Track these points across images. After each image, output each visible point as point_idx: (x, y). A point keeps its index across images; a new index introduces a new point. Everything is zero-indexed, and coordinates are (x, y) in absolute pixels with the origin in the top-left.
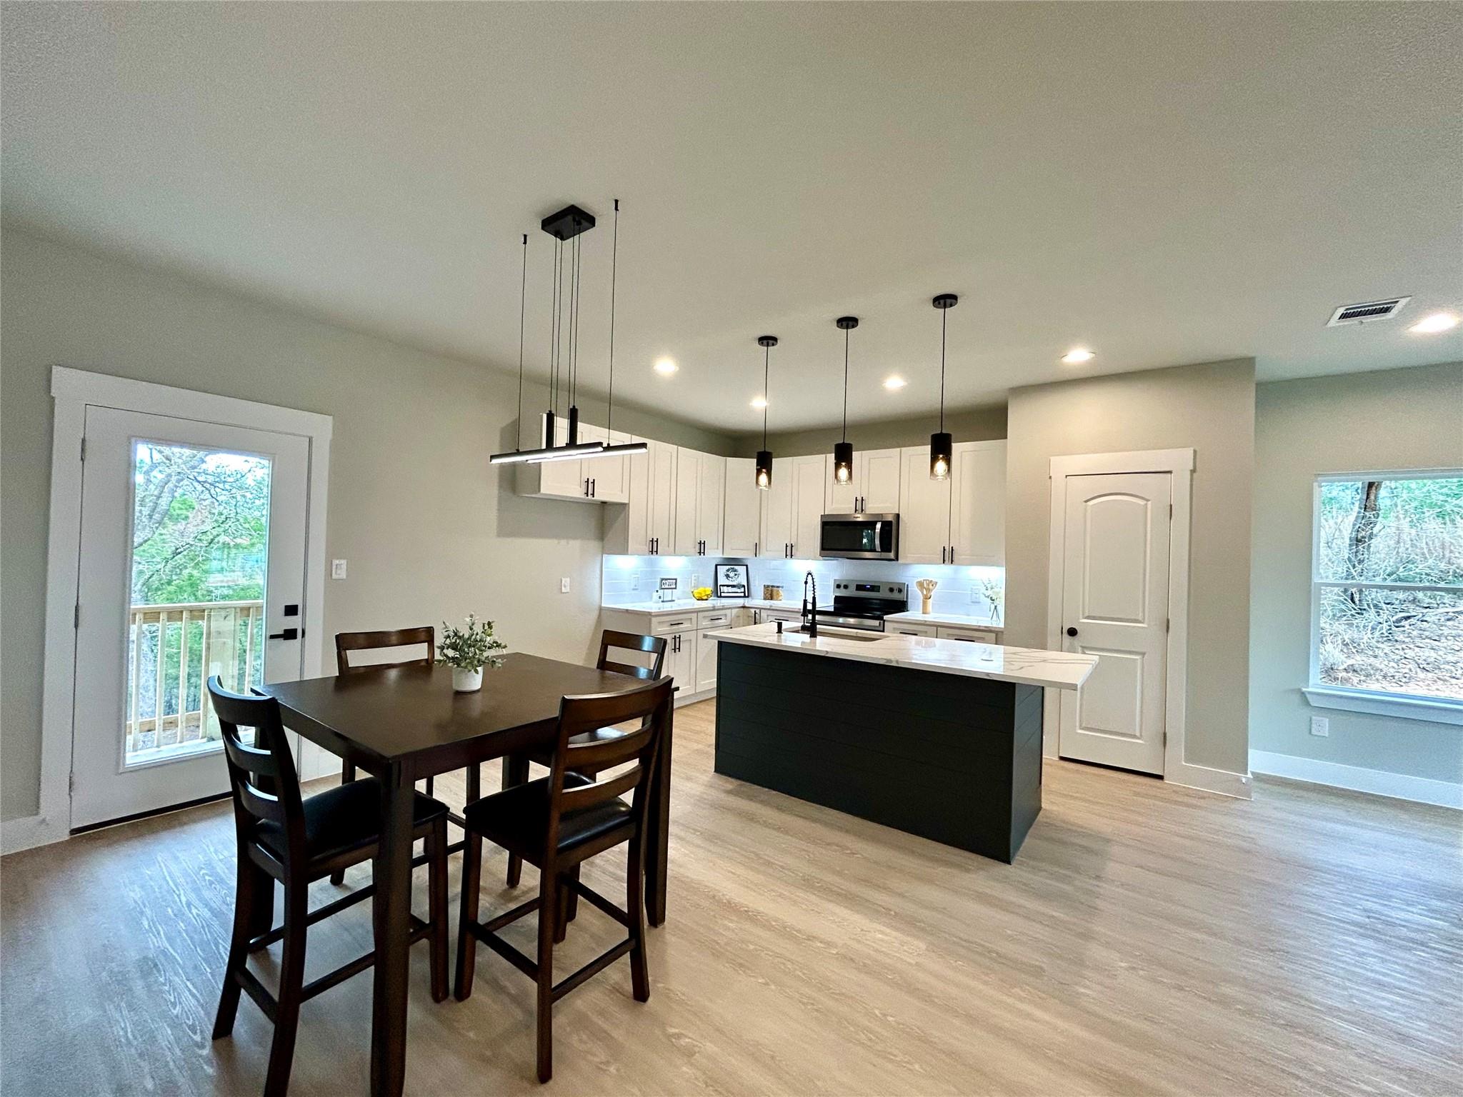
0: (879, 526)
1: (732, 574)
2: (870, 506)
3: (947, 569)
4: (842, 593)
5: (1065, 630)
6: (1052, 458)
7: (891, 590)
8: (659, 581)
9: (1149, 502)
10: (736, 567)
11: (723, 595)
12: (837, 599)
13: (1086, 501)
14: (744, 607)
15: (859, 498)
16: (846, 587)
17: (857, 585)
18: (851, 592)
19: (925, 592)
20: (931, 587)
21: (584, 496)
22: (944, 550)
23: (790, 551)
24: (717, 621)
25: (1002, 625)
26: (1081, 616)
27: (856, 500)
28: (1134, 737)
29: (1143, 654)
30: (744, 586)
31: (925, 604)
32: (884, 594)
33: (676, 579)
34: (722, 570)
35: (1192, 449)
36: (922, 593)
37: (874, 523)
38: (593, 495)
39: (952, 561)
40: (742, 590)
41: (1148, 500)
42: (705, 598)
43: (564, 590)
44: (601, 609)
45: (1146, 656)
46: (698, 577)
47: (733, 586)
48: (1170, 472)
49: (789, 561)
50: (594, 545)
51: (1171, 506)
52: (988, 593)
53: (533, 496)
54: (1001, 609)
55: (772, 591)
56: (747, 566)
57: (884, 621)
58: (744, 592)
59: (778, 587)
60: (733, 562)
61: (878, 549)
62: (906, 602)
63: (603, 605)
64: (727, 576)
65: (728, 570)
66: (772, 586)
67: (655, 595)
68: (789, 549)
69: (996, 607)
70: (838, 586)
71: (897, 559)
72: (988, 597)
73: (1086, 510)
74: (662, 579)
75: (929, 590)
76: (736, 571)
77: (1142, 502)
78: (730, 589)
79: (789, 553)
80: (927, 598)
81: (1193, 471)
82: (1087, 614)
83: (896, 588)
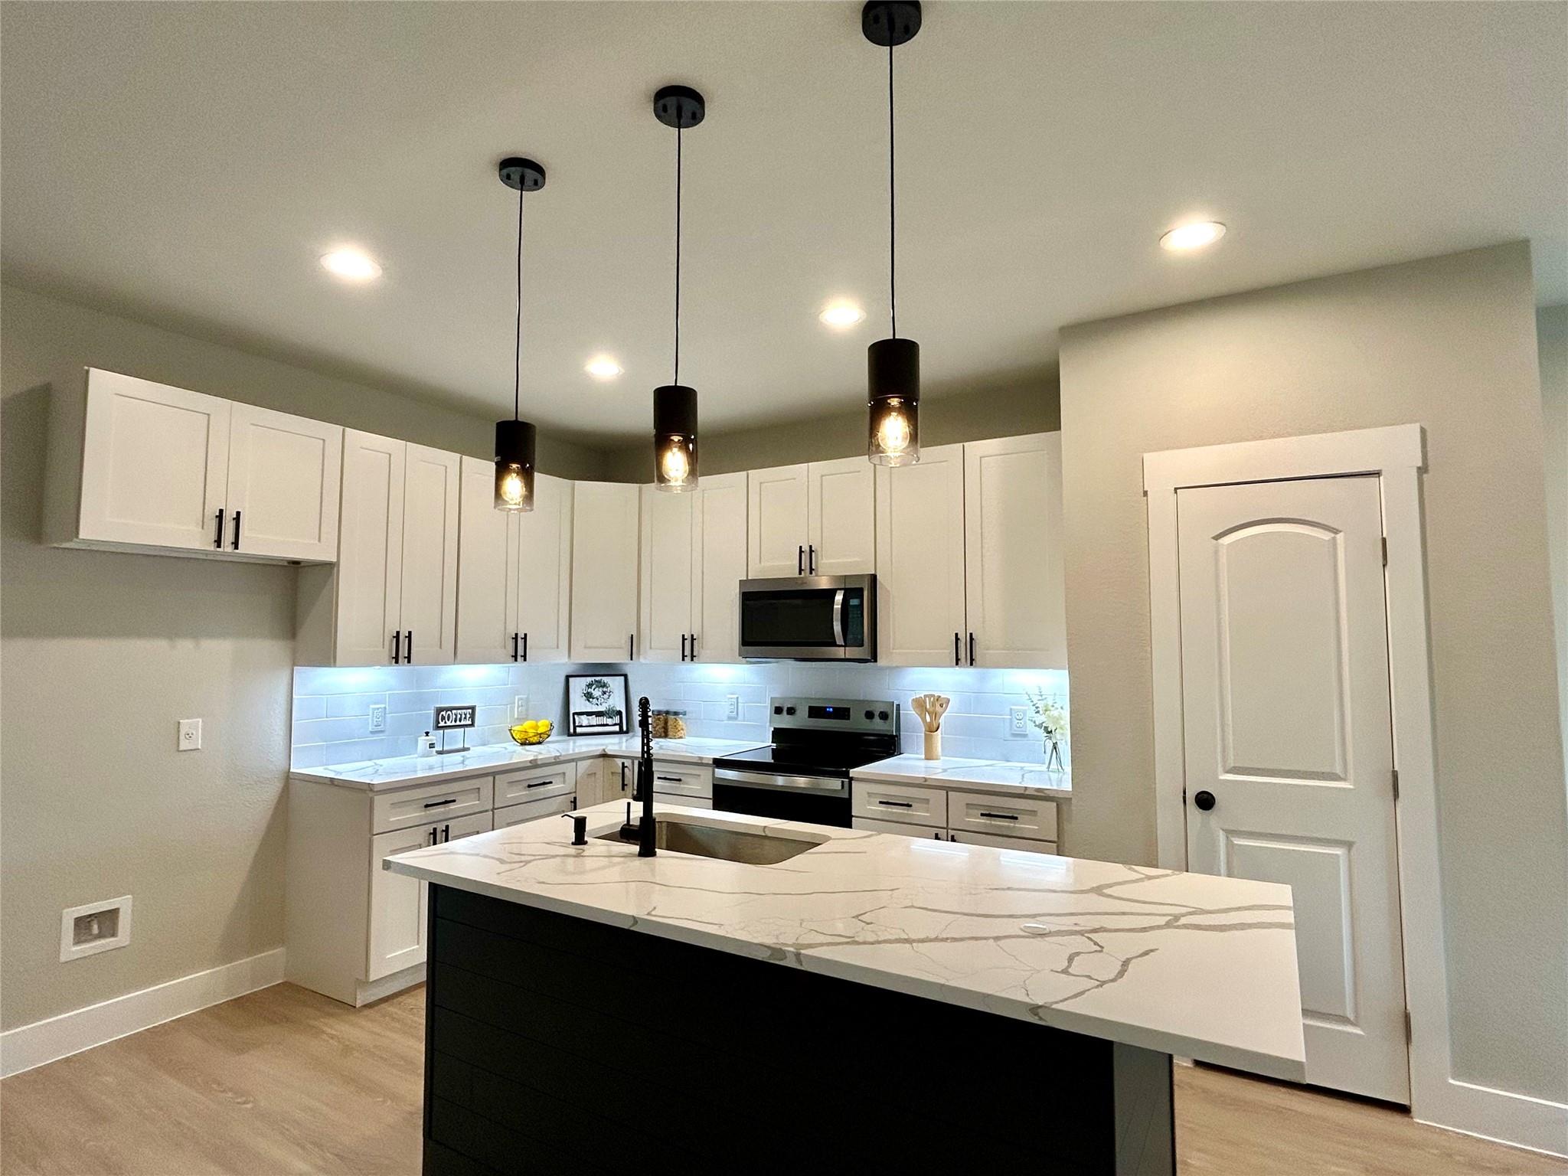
0: (839, 597)
1: (597, 693)
2: (825, 561)
3: (964, 675)
4: (786, 722)
5: (1191, 796)
6: (1146, 456)
7: (870, 715)
8: (432, 712)
9: (1340, 537)
10: (605, 679)
11: (579, 730)
12: (778, 734)
13: (1217, 538)
14: (604, 756)
15: (806, 548)
16: (791, 711)
17: (811, 708)
18: (800, 721)
19: (928, 719)
20: (938, 709)
21: (212, 547)
22: (957, 639)
23: (690, 648)
24: (542, 789)
25: (1067, 786)
26: (1220, 769)
27: (801, 552)
28: (1344, 1020)
29: (1349, 845)
30: (620, 713)
31: (928, 740)
32: (857, 723)
33: (473, 708)
34: (578, 685)
35: (1416, 427)
36: (924, 720)
37: (831, 593)
38: (236, 544)
39: (972, 660)
40: (617, 720)
41: (1336, 531)
42: (535, 739)
43: (184, 745)
44: (288, 778)
45: (1354, 849)
46: (528, 700)
47: (599, 714)
48: (1377, 474)
49: (688, 665)
50: (269, 648)
51: (1384, 540)
52: (1040, 719)
53: (65, 545)
54: (1065, 749)
55: (666, 722)
56: (626, 676)
57: (851, 779)
58: (620, 725)
59: (676, 714)
60: (599, 672)
61: (840, 640)
62: (898, 736)
63: (292, 770)
64: (589, 696)
65: (590, 686)
66: (667, 713)
67: (423, 742)
68: (688, 643)
69: (1055, 747)
70: (778, 710)
71: (874, 658)
72: (1040, 726)
73: (1216, 552)
74: (439, 710)
75: (935, 715)
76: (604, 685)
77: (1326, 536)
78: (594, 720)
79: (687, 652)
80: (932, 729)
81: (1422, 470)
82: (1231, 763)
83: (877, 710)
